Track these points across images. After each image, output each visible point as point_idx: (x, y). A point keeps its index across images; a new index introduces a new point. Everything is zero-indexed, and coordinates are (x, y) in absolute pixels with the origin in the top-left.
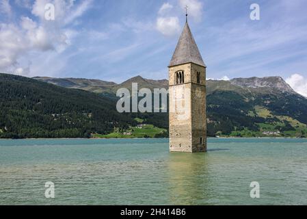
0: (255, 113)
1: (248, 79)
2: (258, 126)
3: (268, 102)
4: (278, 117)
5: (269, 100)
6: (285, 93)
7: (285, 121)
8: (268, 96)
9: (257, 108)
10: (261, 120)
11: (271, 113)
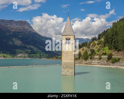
0: (13, 42)
1: (8, 21)
2: (15, 51)
3: (21, 36)
4: (27, 46)
5: (21, 35)
6: (30, 32)
7: (30, 48)
8: (20, 32)
9: (14, 39)
10: (17, 47)
11: (22, 43)
